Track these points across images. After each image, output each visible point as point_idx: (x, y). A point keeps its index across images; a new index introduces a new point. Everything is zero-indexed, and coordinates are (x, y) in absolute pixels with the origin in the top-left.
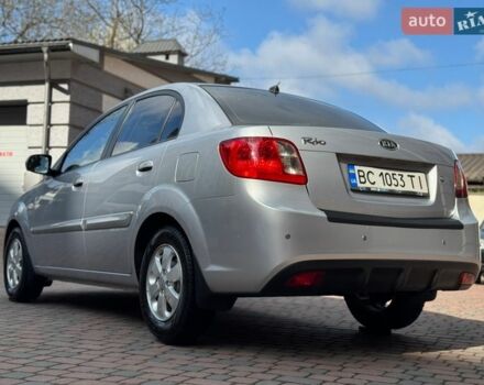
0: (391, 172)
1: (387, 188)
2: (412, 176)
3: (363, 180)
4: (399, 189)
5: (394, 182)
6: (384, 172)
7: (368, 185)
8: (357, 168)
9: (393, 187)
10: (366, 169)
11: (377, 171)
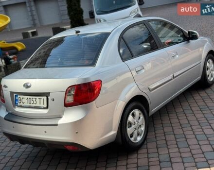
0: (31, 97)
1: (29, 105)
2: (40, 99)
3: (20, 102)
4: (34, 105)
5: (32, 102)
6: (29, 97)
7: (21, 104)
8: (19, 96)
9: (31, 105)
10: (22, 97)
11: (26, 97)
